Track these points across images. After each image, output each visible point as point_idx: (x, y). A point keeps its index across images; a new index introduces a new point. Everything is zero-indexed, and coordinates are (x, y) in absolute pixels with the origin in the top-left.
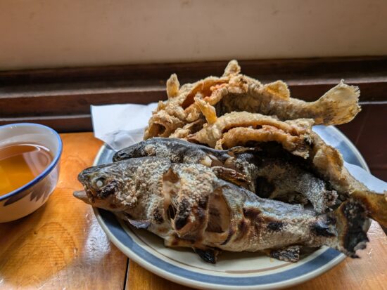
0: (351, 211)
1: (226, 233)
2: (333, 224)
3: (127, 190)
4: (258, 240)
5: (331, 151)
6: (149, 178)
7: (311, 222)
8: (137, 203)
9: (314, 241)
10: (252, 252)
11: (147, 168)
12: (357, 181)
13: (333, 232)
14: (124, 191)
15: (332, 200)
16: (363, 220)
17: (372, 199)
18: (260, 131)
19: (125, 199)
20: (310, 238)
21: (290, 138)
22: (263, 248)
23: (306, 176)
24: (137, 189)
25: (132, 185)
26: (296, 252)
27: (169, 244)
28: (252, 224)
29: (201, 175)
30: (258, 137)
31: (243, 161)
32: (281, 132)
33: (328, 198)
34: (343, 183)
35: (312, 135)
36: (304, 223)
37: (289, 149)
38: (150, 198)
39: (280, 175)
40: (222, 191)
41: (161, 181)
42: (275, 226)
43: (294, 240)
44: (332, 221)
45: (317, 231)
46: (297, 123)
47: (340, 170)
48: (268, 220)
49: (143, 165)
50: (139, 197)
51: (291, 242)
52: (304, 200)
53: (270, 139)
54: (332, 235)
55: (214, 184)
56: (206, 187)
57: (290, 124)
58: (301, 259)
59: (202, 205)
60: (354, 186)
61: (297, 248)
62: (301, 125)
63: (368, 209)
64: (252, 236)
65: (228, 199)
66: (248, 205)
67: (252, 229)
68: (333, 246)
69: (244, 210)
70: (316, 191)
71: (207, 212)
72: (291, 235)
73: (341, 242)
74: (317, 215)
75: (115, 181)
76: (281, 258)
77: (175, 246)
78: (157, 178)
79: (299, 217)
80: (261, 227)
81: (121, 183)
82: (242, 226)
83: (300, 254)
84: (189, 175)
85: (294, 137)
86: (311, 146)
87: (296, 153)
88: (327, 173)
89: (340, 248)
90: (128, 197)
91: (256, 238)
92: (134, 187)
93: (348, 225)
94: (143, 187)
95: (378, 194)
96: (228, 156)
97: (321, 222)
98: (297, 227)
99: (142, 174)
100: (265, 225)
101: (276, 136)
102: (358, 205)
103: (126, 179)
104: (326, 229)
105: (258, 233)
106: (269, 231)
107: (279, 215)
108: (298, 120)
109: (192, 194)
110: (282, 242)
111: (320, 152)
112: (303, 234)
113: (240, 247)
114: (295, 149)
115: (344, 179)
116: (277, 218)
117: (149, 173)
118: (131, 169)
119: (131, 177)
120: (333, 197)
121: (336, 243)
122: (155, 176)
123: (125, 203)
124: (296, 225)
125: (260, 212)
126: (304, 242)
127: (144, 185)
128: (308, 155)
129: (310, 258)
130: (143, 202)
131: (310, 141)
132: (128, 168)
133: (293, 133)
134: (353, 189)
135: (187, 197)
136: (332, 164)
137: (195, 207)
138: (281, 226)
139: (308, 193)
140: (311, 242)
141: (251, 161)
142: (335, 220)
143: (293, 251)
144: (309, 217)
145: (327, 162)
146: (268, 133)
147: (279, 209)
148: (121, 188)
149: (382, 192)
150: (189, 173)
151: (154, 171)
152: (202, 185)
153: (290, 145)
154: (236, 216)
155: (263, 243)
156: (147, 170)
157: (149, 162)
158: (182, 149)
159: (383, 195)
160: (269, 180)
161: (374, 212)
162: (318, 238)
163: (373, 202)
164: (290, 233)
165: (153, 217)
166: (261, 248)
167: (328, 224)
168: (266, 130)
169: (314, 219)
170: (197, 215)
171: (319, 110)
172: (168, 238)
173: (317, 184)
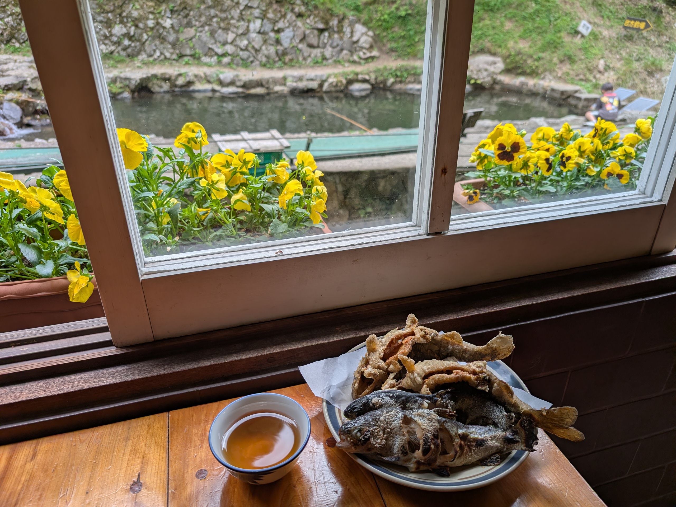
0: (526, 424)
1: (452, 454)
2: (517, 435)
3: (376, 436)
4: (472, 455)
5: (503, 384)
6: (391, 424)
7: (503, 436)
8: (386, 443)
9: (507, 448)
10: (469, 465)
11: (387, 417)
12: (524, 403)
13: (517, 439)
14: (375, 437)
15: (512, 419)
16: (533, 428)
17: (535, 414)
18: (452, 376)
19: (377, 443)
20: (504, 447)
21: (473, 377)
22: (475, 460)
23: (489, 403)
24: (384, 433)
25: (379, 431)
26: (497, 458)
27: (413, 470)
28: (465, 445)
29: (429, 417)
30: (452, 380)
31: (447, 400)
32: (466, 374)
33: (509, 418)
34: (515, 406)
35: (488, 373)
36: (498, 438)
37: (474, 386)
38: (394, 439)
39: (470, 405)
40: (444, 425)
41: (402, 425)
42: (480, 443)
43: (494, 450)
44: (515, 433)
45: (508, 441)
46: (475, 364)
47: (512, 397)
48: (475, 440)
49: (384, 415)
50: (386, 439)
51: (493, 453)
52: (490, 422)
53: (460, 380)
54: (517, 442)
55: (439, 421)
56: (435, 424)
57: (470, 366)
58: (501, 462)
59: (436, 436)
60: (523, 407)
61: (498, 456)
62: (478, 367)
63: (534, 421)
64: (467, 452)
65: (449, 430)
66: (460, 432)
67: (466, 448)
68: (520, 449)
69: (459, 435)
70: (498, 414)
71: (439, 441)
72: (492, 447)
73: (524, 445)
74: (505, 430)
75: (369, 431)
76: (489, 464)
77: (418, 470)
78: (398, 423)
79: (494, 434)
80: (471, 446)
81: (372, 431)
82: (461, 447)
83: (500, 458)
84: (421, 418)
85: (475, 377)
86: (489, 381)
87: (479, 388)
88: (503, 399)
89: (524, 448)
90: (379, 441)
91: (470, 454)
92: (381, 433)
93: (525, 433)
94: (388, 431)
95: (538, 411)
96: (437, 399)
97: (509, 434)
98: (494, 441)
99: (385, 423)
100: (473, 444)
101: (464, 377)
102: (529, 420)
103: (375, 427)
104: (512, 438)
105: (471, 450)
106: (477, 447)
107: (481, 435)
108: (475, 362)
109: (428, 430)
110: (487, 454)
111: (495, 385)
112: (499, 445)
113: (461, 462)
114: (478, 385)
115: (515, 403)
116: (480, 437)
117: (390, 421)
118: (375, 420)
119: (377, 426)
120: (512, 417)
121: (521, 446)
122: (396, 422)
123: (377, 445)
124: (493, 440)
125: (468, 435)
126: (500, 450)
127: (389, 430)
128: (488, 389)
129: (507, 461)
130: (389, 443)
131: (487, 378)
132: (373, 420)
133: (474, 373)
134: (522, 409)
135: (426, 433)
136: (506, 393)
137: (432, 439)
138: (484, 442)
139: (492, 416)
140: (505, 449)
141: (451, 399)
142: (517, 431)
143: (495, 458)
144: (500, 433)
145: (502, 392)
146: (458, 377)
147: (479, 431)
148: (373, 435)
149: (540, 409)
150: (420, 416)
151: (394, 418)
152: (432, 423)
153: (474, 383)
154: (456, 440)
155: (474, 456)
156: (388, 419)
157: (387, 413)
158: (404, 398)
159: (541, 411)
160: (463, 411)
161: (538, 423)
162: (509, 446)
163: (536, 416)
164: (490, 446)
165: (400, 452)
166: (474, 461)
167: (513, 435)
168: (456, 374)
169: (504, 433)
170: (434, 444)
171: (487, 352)
172: (412, 466)
173: (498, 409)
